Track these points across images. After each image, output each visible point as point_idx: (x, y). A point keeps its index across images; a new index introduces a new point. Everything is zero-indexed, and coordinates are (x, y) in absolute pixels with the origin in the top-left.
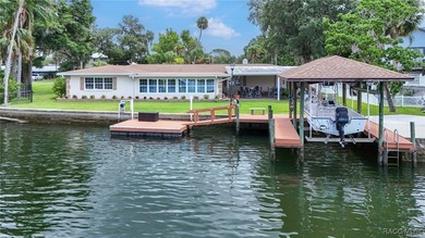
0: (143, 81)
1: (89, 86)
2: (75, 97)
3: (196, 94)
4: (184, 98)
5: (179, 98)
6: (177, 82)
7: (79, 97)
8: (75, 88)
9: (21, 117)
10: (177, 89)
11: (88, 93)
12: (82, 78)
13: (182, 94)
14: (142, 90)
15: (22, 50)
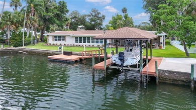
0: (77, 38)
1: (56, 40)
2: (50, 44)
3: (99, 44)
4: (93, 45)
5: (91, 45)
6: (91, 39)
7: (52, 44)
8: (51, 40)
9: (27, 52)
10: (91, 42)
11: (55, 42)
12: (53, 36)
13: (93, 44)
14: (77, 42)
15: (32, 24)
